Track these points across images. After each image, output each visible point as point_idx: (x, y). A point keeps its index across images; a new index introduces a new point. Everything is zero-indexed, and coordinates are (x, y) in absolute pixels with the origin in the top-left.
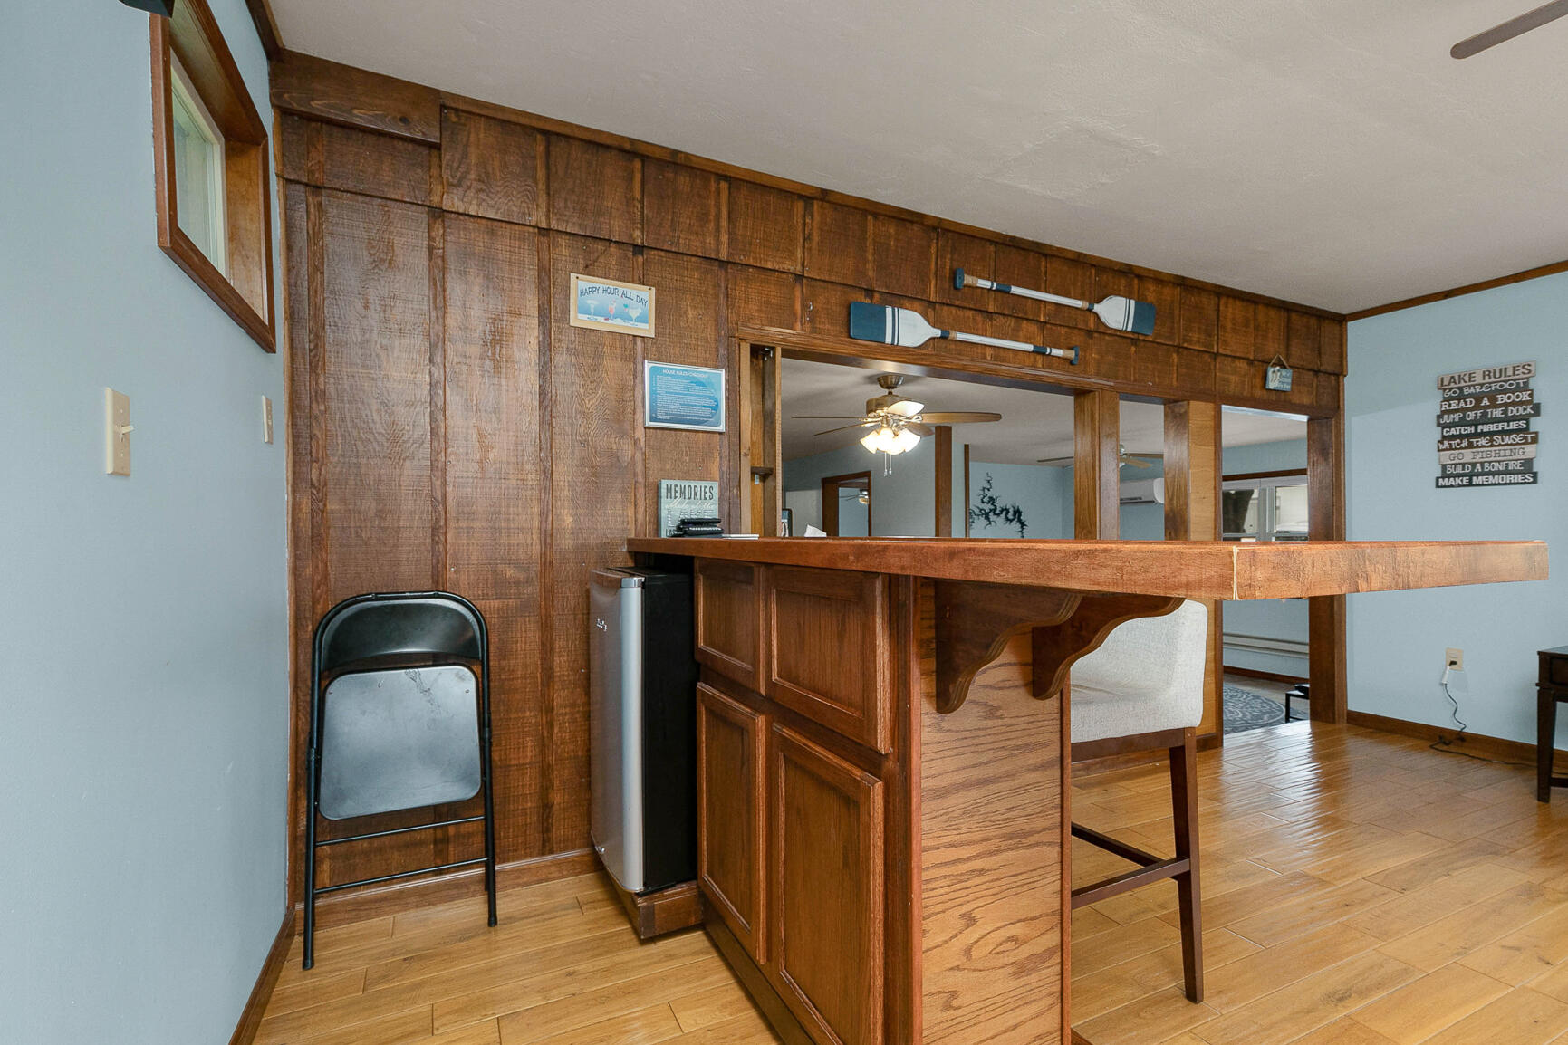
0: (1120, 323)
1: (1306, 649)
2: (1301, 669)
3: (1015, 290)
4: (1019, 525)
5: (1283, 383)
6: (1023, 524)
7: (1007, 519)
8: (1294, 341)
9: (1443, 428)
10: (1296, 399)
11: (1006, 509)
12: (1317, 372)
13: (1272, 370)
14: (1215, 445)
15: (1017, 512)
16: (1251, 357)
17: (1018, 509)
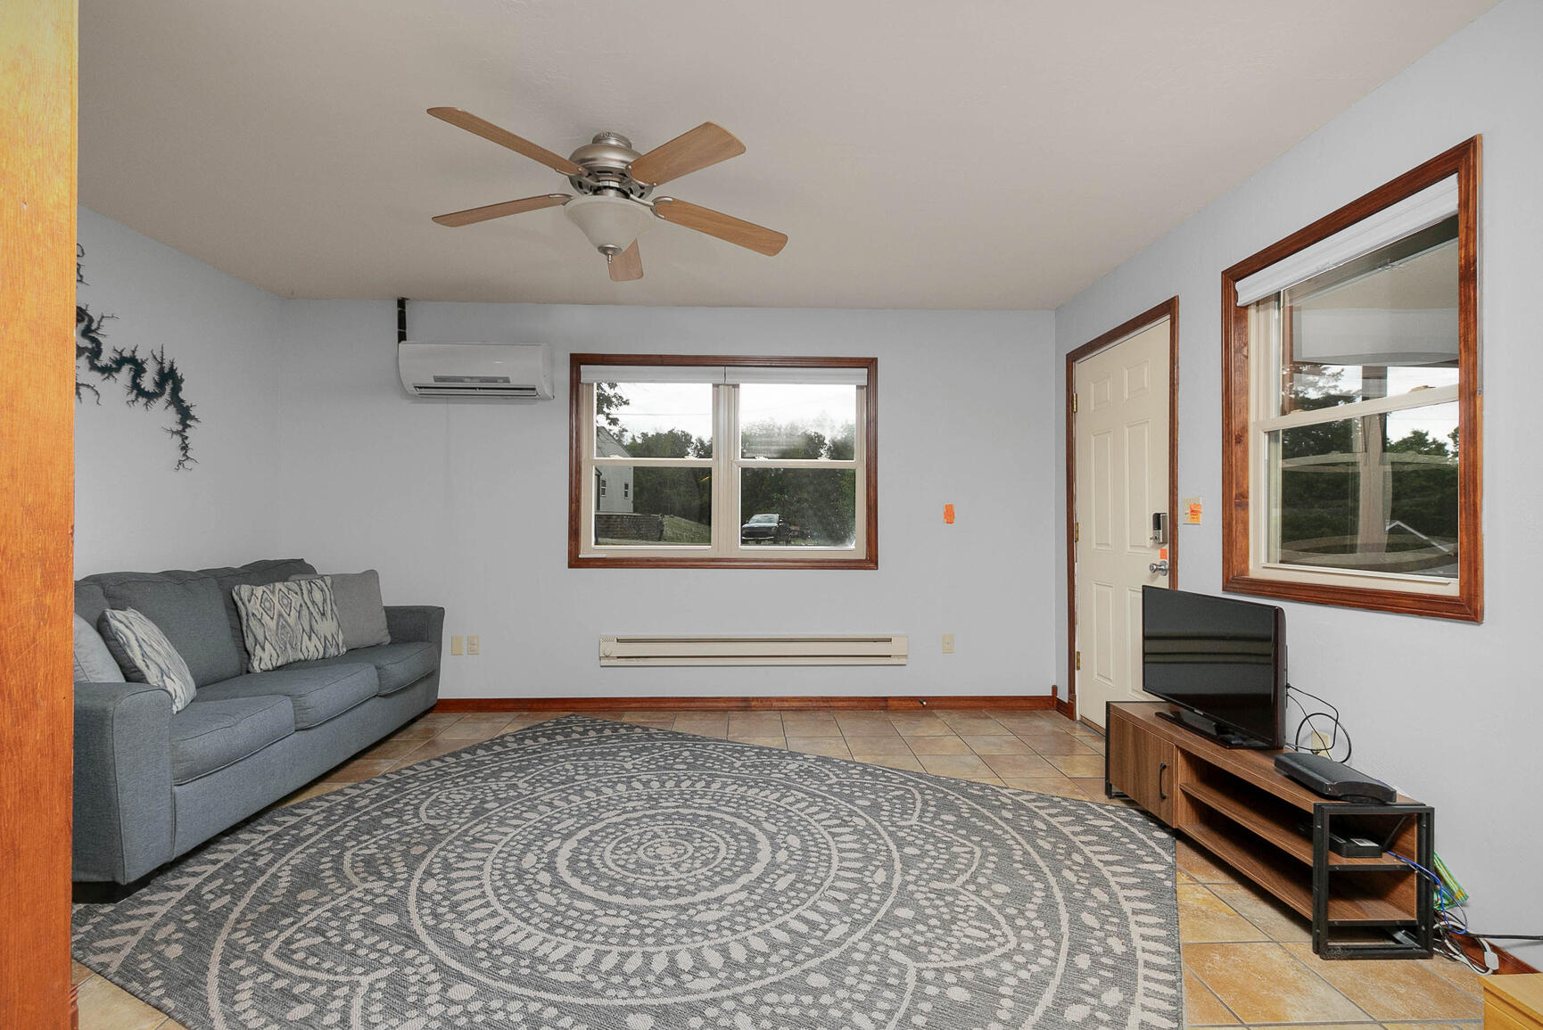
4: (171, 418)
6: (185, 414)
7: (136, 387)
11: (132, 360)
15: (169, 378)
17: (172, 371)
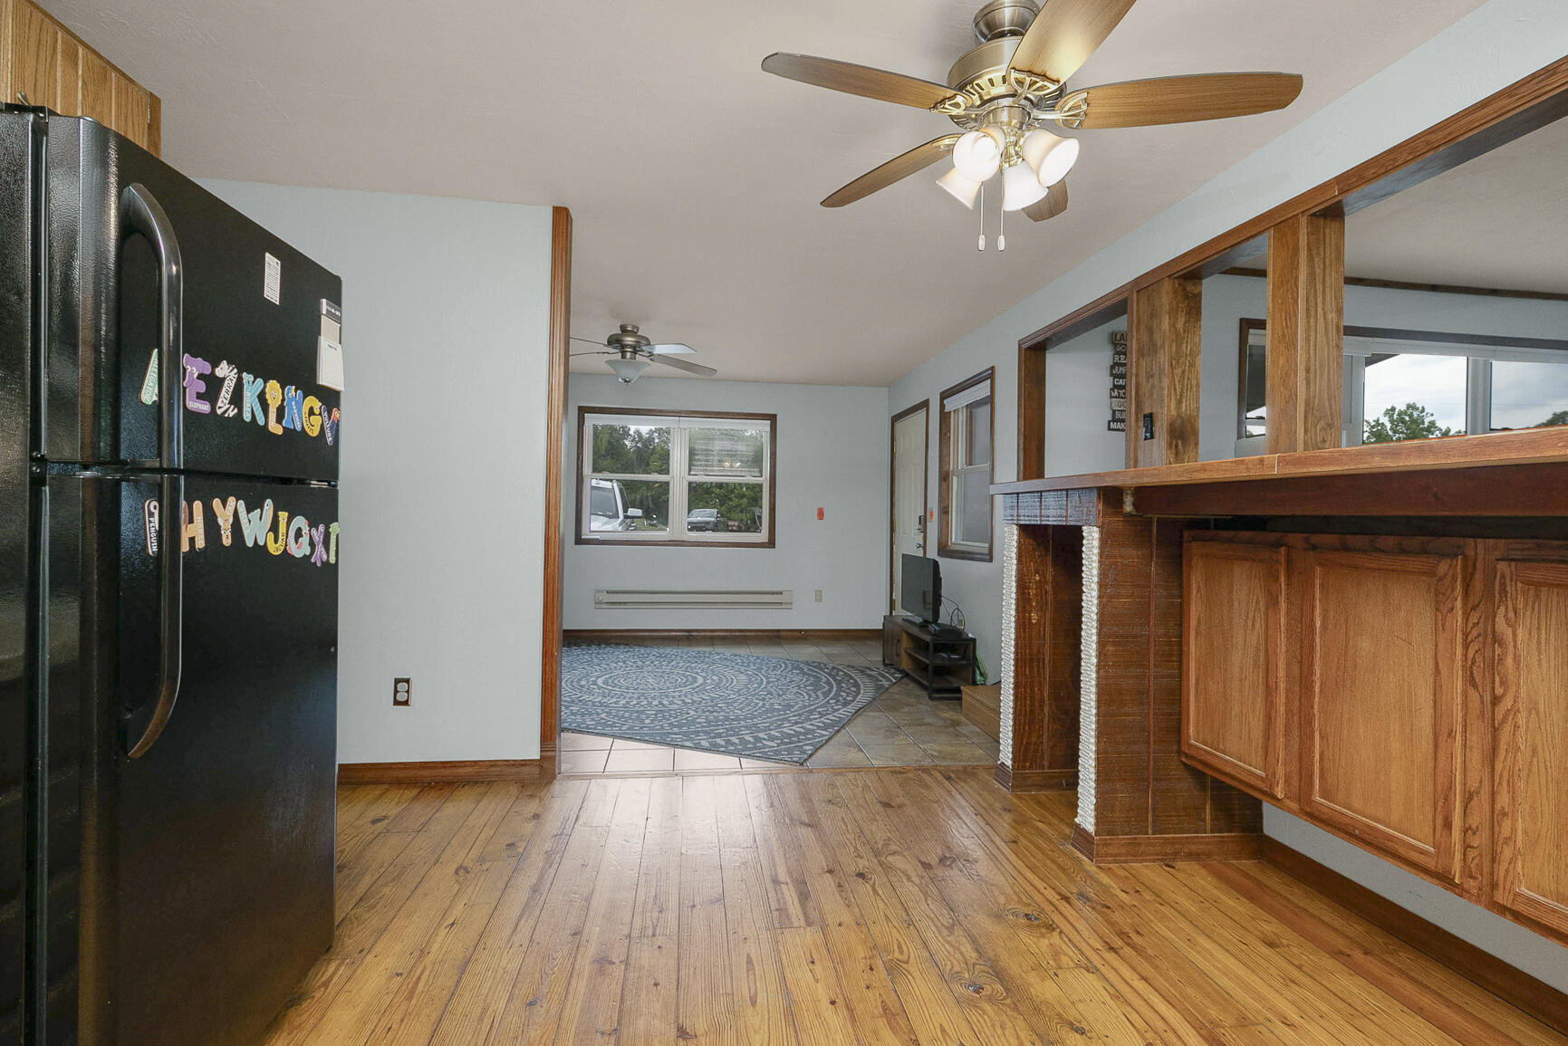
9: (1115, 378)
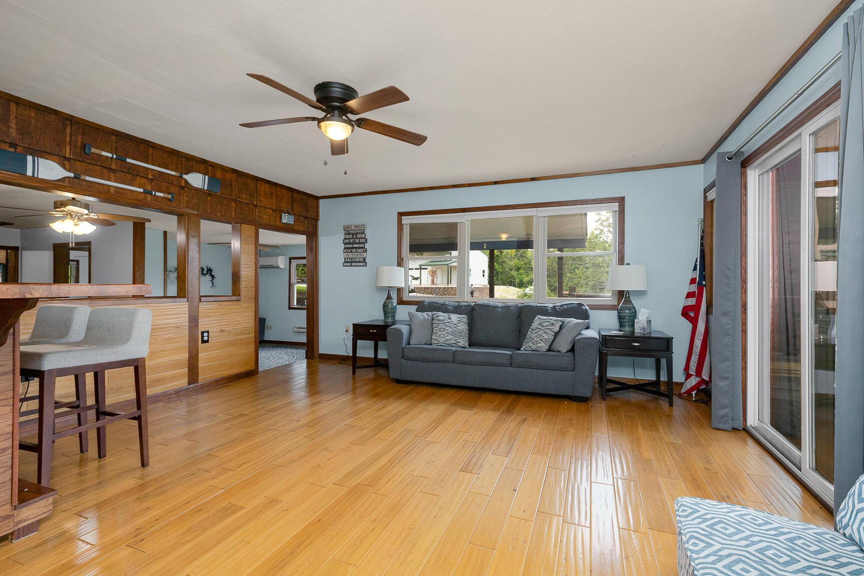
0: (200, 186)
1: (305, 330)
2: (303, 339)
3: (129, 160)
5: (289, 221)
6: (213, 277)
8: (295, 204)
9: (345, 245)
10: (297, 228)
12: (307, 218)
13: (284, 215)
14: (255, 245)
15: (209, 270)
16: (274, 208)
17: (210, 268)
